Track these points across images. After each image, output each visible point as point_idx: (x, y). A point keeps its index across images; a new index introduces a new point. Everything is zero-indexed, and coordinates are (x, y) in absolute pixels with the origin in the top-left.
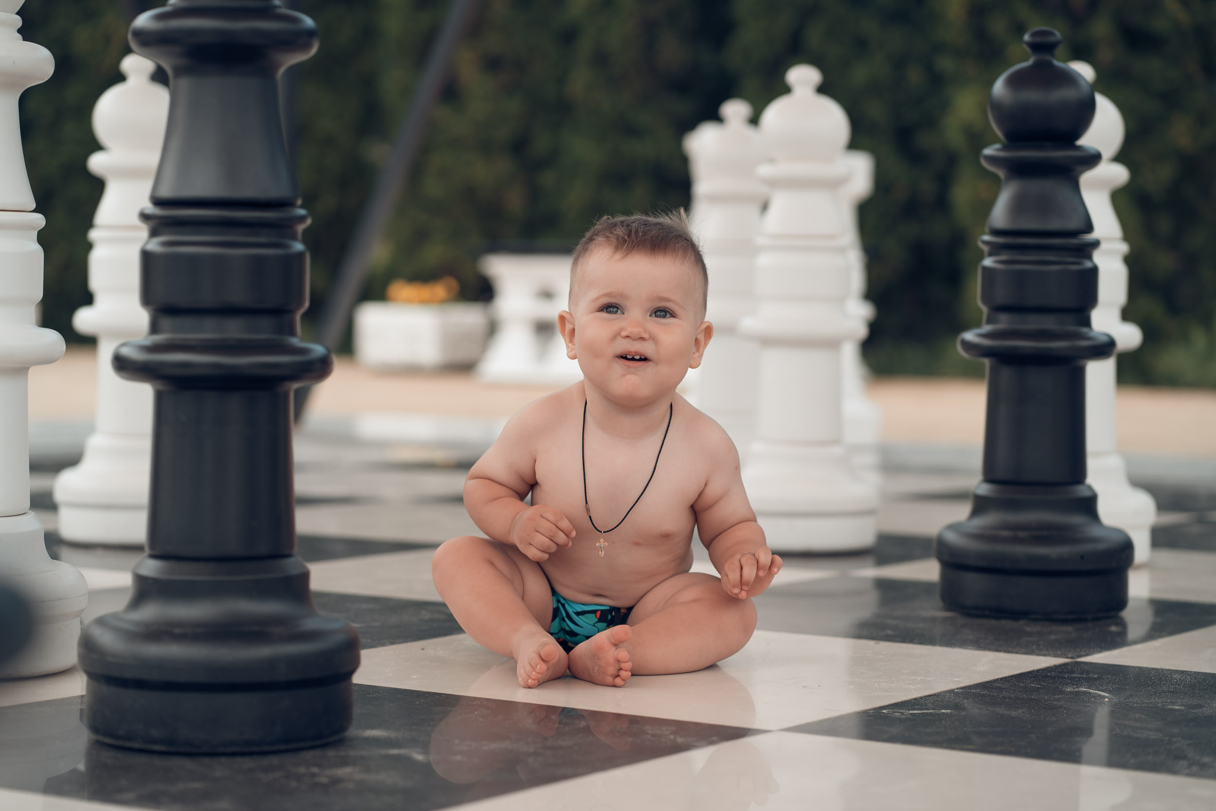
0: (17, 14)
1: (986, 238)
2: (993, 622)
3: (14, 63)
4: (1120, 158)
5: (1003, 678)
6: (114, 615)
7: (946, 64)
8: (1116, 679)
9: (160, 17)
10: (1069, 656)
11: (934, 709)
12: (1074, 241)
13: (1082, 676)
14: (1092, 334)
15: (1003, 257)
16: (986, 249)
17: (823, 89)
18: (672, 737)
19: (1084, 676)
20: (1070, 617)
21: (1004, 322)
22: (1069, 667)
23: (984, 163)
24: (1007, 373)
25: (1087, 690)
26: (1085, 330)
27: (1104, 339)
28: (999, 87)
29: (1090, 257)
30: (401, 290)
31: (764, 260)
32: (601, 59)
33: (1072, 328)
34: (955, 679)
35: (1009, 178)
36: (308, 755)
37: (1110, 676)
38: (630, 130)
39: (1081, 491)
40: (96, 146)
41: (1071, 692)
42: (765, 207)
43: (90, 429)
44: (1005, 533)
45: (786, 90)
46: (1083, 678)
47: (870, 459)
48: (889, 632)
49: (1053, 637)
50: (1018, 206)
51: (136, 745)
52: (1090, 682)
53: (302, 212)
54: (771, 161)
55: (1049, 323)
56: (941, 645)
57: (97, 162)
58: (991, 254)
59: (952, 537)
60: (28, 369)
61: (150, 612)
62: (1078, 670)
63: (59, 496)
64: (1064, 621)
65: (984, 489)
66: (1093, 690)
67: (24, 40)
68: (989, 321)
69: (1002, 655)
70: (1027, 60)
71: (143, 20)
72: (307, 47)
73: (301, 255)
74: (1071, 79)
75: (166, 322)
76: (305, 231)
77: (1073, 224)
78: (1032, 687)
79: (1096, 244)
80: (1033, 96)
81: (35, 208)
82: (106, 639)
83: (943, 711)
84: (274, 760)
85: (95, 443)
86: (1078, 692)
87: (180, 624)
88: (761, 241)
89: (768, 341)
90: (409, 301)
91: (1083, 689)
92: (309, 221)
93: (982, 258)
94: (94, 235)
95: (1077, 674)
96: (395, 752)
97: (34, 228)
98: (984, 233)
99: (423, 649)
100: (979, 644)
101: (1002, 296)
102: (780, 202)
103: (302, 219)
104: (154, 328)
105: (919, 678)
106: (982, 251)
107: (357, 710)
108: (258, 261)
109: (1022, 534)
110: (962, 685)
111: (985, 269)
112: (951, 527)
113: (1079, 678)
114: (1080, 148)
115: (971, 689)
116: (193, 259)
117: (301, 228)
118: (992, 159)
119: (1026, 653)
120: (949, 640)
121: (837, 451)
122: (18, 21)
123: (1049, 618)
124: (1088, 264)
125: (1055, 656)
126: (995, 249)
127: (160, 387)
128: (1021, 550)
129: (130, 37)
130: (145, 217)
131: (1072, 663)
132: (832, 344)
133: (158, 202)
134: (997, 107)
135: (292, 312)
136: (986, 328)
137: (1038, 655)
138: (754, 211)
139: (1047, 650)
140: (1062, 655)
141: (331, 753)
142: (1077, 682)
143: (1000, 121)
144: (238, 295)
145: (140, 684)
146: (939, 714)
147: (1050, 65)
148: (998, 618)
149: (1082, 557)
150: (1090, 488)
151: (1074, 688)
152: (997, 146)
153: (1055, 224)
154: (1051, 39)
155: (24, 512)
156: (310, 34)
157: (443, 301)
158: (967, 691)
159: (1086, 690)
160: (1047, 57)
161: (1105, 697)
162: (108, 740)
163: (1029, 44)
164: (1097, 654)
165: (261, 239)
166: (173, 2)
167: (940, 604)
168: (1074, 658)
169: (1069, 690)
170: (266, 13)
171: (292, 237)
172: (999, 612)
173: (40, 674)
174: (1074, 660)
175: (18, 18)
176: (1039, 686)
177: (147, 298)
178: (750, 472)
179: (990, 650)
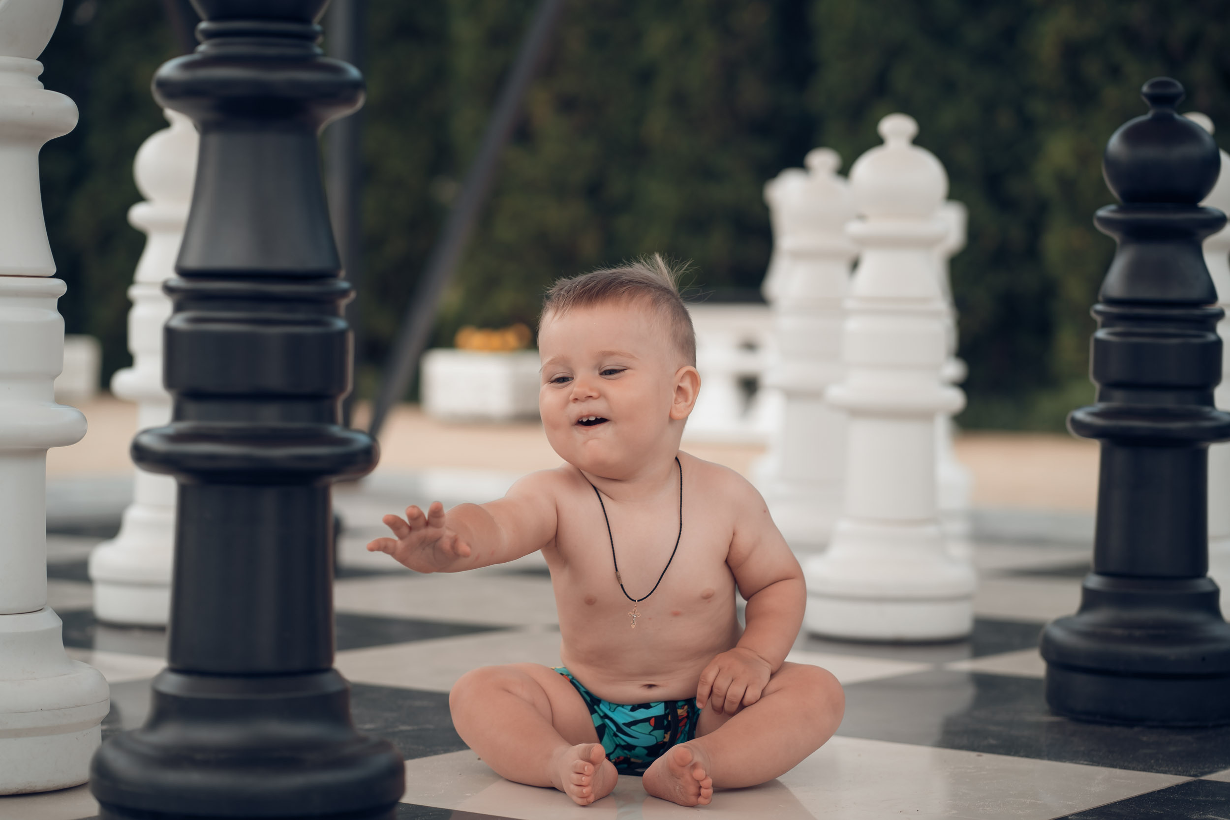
0: (38, 59)
1: (1100, 307)
2: (1106, 730)
3: (33, 114)
5: (1121, 801)
7: (1038, 107)
9: (187, 66)
10: (1192, 773)
12: (1197, 312)
13: (1208, 799)
14: (1215, 414)
15: (1118, 329)
16: (1099, 318)
17: (918, 141)
19: (1211, 799)
21: (1119, 400)
22: (1193, 788)
23: (1097, 224)
24: (1121, 456)
25: (1216, 817)
26: (1207, 409)
27: (1228, 419)
28: (1115, 142)
29: (1213, 330)
30: (473, 337)
31: (853, 325)
32: (679, 100)
33: (1193, 407)
34: (1068, 803)
35: (1124, 243)
39: (1202, 585)
40: (138, 198)
42: (855, 265)
43: (128, 503)
44: (1119, 632)
45: (879, 141)
46: (1209, 802)
48: (992, 741)
49: (1172, 749)
50: (1134, 274)
52: (1218, 807)
53: (344, 285)
54: (861, 217)
55: (1168, 401)
56: (1049, 759)
57: (138, 215)
58: (1104, 326)
59: (1058, 634)
60: (46, 450)
62: (1202, 791)
63: (95, 571)
65: (1094, 582)
66: (1221, 817)
67: (46, 88)
68: (1102, 398)
69: (1118, 772)
70: (1145, 113)
71: (169, 69)
72: (350, 100)
73: (342, 334)
74: (1191, 133)
75: (191, 407)
76: (349, 307)
77: (1196, 293)
78: (1154, 813)
79: (1220, 315)
80: (1151, 152)
81: (56, 273)
82: (121, 763)
85: (134, 516)
88: (850, 304)
89: (857, 412)
90: (480, 349)
91: (1211, 816)
92: (353, 295)
93: (1094, 329)
94: (135, 292)
95: (1202, 797)
97: (53, 295)
98: (1098, 302)
100: (1092, 758)
101: (1115, 371)
102: (870, 263)
103: (344, 293)
104: (178, 415)
105: (1028, 801)
106: (1095, 322)
108: (295, 342)
109: (1137, 633)
110: (1076, 810)
111: (1098, 342)
112: (1058, 622)
113: (1205, 802)
114: (1203, 210)
115: (1087, 816)
116: (221, 338)
117: (343, 303)
118: (1105, 221)
119: (1144, 770)
120: (1058, 753)
121: (930, 531)
122: (39, 68)
123: (1166, 724)
124: (1211, 337)
125: (1176, 774)
126: (1109, 320)
127: (185, 480)
128: (1135, 650)
129: (153, 87)
130: (168, 289)
131: (1195, 781)
132: (924, 416)
133: (183, 272)
134: (1112, 164)
135: (332, 398)
136: (1100, 406)
137: (1158, 772)
138: (841, 269)
139: (1167, 765)
140: (1184, 771)
142: (1203, 807)
143: (1116, 180)
144: (274, 378)
147: (1171, 119)
148: (1111, 725)
149: (1204, 659)
150: (1211, 582)
151: (1200, 815)
152: (1113, 207)
153: (1175, 293)
154: (1171, 91)
155: (41, 609)
156: (356, 86)
157: (513, 350)
159: (1213, 817)
160: (1168, 110)
163: (1147, 95)
164: (1222, 771)
165: (299, 316)
166: (203, 48)
167: (1046, 707)
168: (1198, 776)
169: (1195, 817)
170: (307, 62)
171: (335, 313)
172: (1112, 718)
173: (56, 789)
174: (1197, 778)
175: (40, 64)
176: (1162, 812)
177: (171, 378)
178: (838, 552)
179: (1104, 765)
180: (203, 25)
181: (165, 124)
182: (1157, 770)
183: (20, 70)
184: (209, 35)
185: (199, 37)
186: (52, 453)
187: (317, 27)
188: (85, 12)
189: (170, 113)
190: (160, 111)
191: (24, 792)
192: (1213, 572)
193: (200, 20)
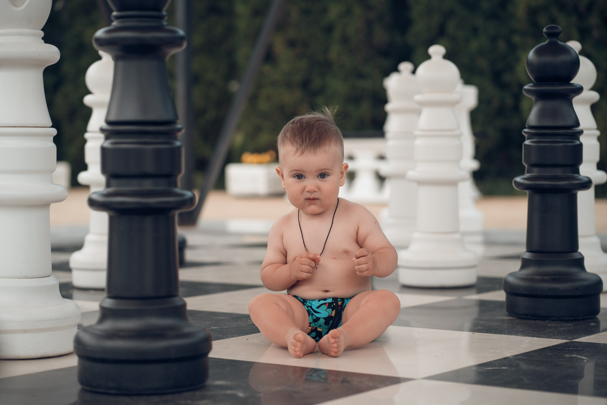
0: (42, 30)
1: (526, 130)
2: (533, 322)
3: (40, 54)
4: (593, 89)
5: (535, 350)
6: (90, 327)
8: (591, 350)
9: (108, 32)
10: (569, 339)
11: (499, 367)
12: (571, 131)
14: (580, 177)
15: (535, 140)
16: (526, 135)
18: (367, 383)
19: (576, 349)
20: (571, 319)
21: (536, 172)
22: (568, 344)
23: (524, 92)
24: (537, 197)
26: (577, 175)
27: (586, 179)
28: (531, 55)
29: (578, 139)
31: (418, 142)
32: (345, 40)
33: (570, 174)
34: (510, 351)
35: (536, 101)
36: (186, 394)
37: (588, 349)
38: (361, 76)
39: (576, 256)
40: (88, 92)
41: (568, 357)
43: (87, 231)
44: (538, 277)
45: (428, 57)
46: (574, 350)
47: (479, 238)
48: (479, 328)
49: (562, 329)
50: (542, 114)
51: (102, 390)
52: (578, 352)
53: (180, 126)
54: (420, 92)
55: (558, 172)
56: (505, 334)
57: (88, 100)
58: (528, 139)
59: (511, 279)
60: (50, 205)
61: (108, 325)
62: (572, 346)
63: (72, 265)
64: (568, 321)
65: (527, 255)
66: (579, 356)
67: (45, 43)
68: (529, 172)
69: (535, 338)
70: (545, 41)
71: (100, 33)
72: (180, 45)
73: (179, 148)
74: (567, 50)
75: (114, 182)
76: (182, 136)
77: (570, 122)
78: (549, 355)
79: (581, 132)
80: (547, 59)
81: (52, 126)
82: (87, 338)
83: (503, 368)
84: (169, 397)
85: (90, 238)
86: (572, 357)
87: (122, 331)
88: (417, 133)
89: (421, 183)
90: (251, 163)
91: (574, 355)
92: (184, 130)
93: (524, 140)
94: (87, 135)
95: (572, 348)
96: (229, 392)
97: (51, 135)
98: (525, 128)
99: (247, 340)
100: (524, 334)
101: (534, 159)
102: (426, 113)
103: (179, 130)
104: (108, 185)
105: (493, 351)
106: (524, 137)
107: (211, 372)
108: (158, 152)
109: (546, 278)
110: (514, 354)
111: (525, 145)
112: (511, 274)
113: (573, 350)
114: (572, 85)
115: (518, 356)
116: (126, 151)
117: (180, 134)
118: (528, 91)
119: (547, 338)
120: (510, 332)
121: (457, 236)
122: (42, 34)
123: (560, 319)
124: (578, 143)
125: (562, 339)
126: (531, 136)
127: (112, 213)
128: (545, 285)
129: (93, 42)
130: (102, 130)
132: (453, 183)
133: (108, 122)
134: (530, 64)
135: (175, 176)
136: (527, 175)
139: (558, 336)
140: (565, 338)
141: (198, 393)
142: (572, 352)
143: (532, 72)
144: (149, 168)
145: (103, 361)
146: (501, 370)
147: (556, 44)
148: (534, 320)
149: (576, 289)
150: (580, 254)
151: (570, 355)
152: (531, 84)
153: (560, 123)
154: (557, 31)
155: (49, 275)
156: (182, 38)
157: (268, 163)
158: (517, 357)
159: (576, 356)
160: (555, 40)
161: (584, 359)
162: (88, 388)
163: (545, 33)
164: (583, 337)
165: (160, 140)
166: (115, 23)
167: (507, 313)
168: (571, 340)
169: (567, 356)
170: (160, 28)
171: (176, 139)
172: (535, 317)
173: (58, 355)
174: (571, 341)
175: (42, 32)
176: (552, 354)
177: (104, 170)
178: (413, 247)
179: (529, 336)
180: (115, 13)
181: (99, 58)
182: (553, 338)
183: (34, 35)
184: (117, 18)
185: (113, 18)
186: (52, 205)
187: (164, 13)
188: (60, 5)
189: (101, 53)
190: (97, 52)
191: (44, 357)
192: (581, 250)
193: (112, 11)
